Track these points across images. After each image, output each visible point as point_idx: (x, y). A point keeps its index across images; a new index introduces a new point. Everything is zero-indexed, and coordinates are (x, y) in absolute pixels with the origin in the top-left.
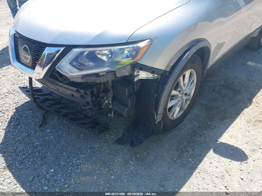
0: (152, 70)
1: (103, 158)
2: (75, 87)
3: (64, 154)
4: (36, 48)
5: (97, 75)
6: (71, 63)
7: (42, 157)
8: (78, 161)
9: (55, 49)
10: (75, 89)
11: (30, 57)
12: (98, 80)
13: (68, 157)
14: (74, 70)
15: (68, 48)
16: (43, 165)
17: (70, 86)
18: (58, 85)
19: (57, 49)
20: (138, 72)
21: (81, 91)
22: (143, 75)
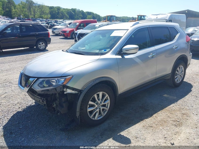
0: (73, 89)
1: (51, 137)
2: (40, 96)
3: (32, 132)
4: (27, 79)
5: (48, 90)
6: (38, 85)
7: (21, 133)
8: (38, 136)
9: (33, 79)
10: (40, 97)
11: (24, 83)
12: (49, 93)
13: (33, 134)
14: (39, 88)
15: (38, 78)
16: (20, 136)
17: (38, 96)
18: (35, 96)
19: (34, 79)
20: (66, 89)
21: (42, 98)
22: (69, 91)
